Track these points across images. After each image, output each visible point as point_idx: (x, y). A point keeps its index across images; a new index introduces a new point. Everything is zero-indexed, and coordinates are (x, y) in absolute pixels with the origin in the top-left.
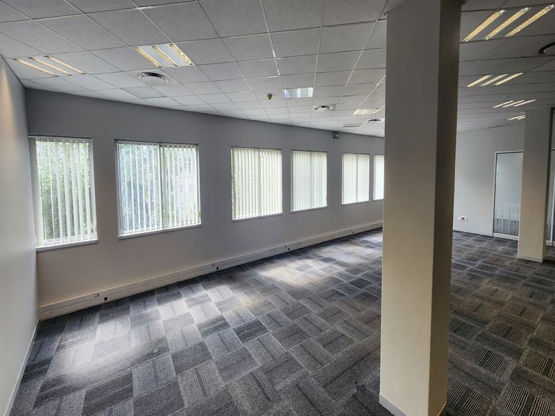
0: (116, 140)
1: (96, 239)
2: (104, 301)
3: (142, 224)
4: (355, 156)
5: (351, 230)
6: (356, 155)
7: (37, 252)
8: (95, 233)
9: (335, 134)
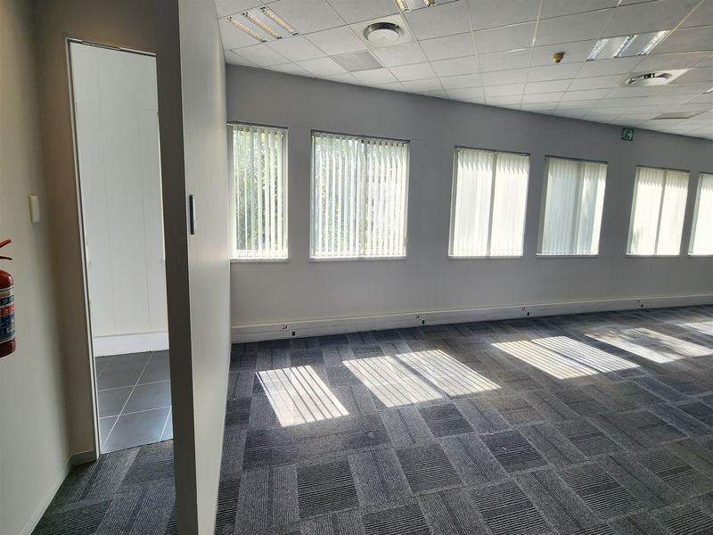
0: (313, 131)
1: (287, 257)
2: (291, 336)
3: (336, 246)
4: (660, 173)
5: (639, 301)
6: (663, 171)
7: (231, 264)
8: (286, 249)
9: (627, 132)
